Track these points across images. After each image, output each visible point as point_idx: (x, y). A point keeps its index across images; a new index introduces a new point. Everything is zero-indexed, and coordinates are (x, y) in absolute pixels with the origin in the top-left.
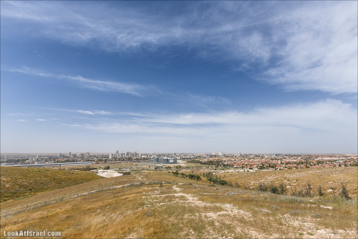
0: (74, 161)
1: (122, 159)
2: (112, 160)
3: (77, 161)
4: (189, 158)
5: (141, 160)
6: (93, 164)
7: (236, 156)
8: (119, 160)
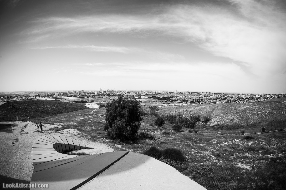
0: (75, 96)
1: (104, 95)
2: (97, 96)
3: (77, 96)
4: (151, 95)
5: (116, 96)
6: (85, 98)
7: (185, 94)
8: (102, 95)
